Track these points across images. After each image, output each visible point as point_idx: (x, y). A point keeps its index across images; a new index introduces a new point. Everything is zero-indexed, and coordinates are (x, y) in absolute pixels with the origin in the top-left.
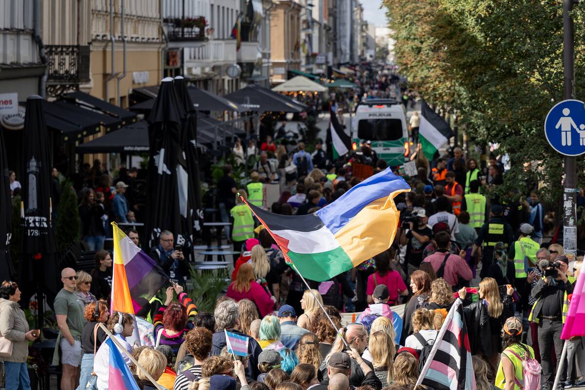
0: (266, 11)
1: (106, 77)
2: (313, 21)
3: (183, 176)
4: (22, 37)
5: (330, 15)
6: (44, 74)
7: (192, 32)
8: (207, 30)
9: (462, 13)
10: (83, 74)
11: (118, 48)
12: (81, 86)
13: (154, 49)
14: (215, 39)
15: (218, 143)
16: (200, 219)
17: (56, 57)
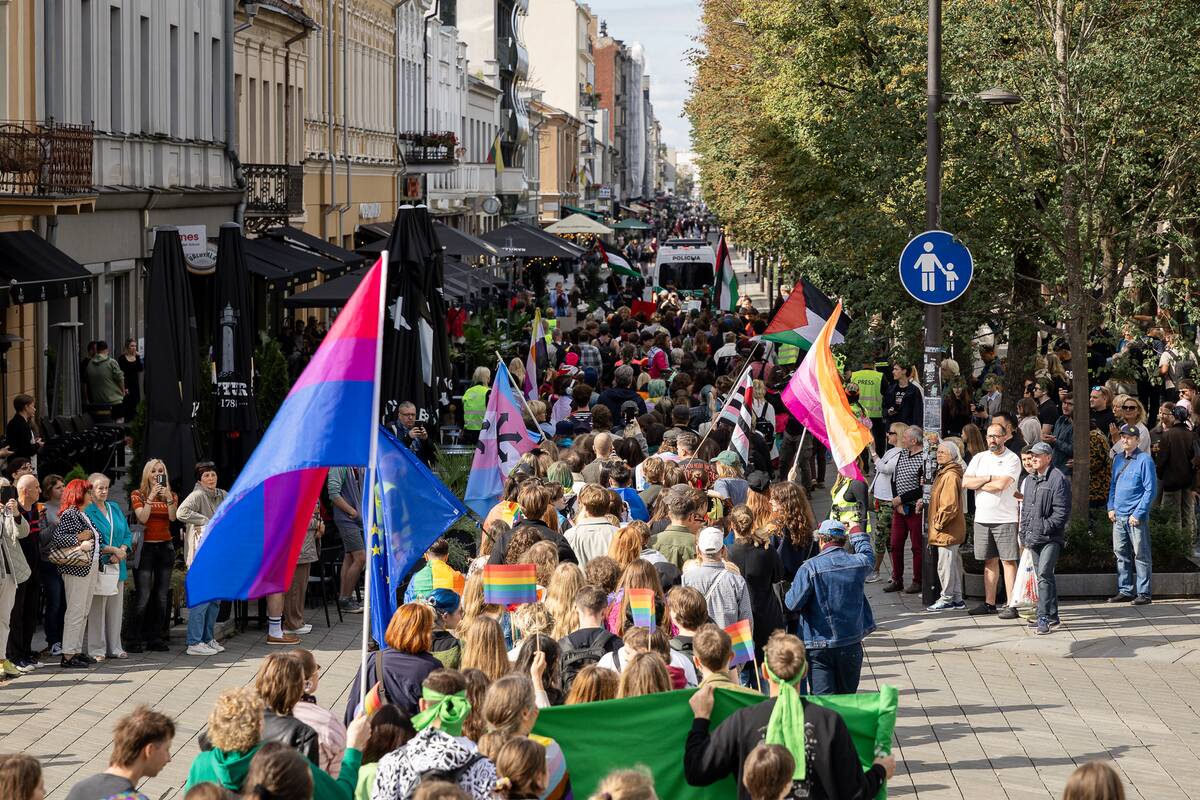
0: (533, 128)
1: (323, 207)
2: (595, 142)
3: (427, 333)
4: (211, 152)
5: (617, 135)
6: (241, 203)
7: (437, 153)
8: (458, 150)
9: (791, 123)
10: (293, 201)
11: (340, 171)
12: (291, 220)
13: (388, 174)
14: (467, 163)
15: (472, 295)
16: (448, 390)
17: (258, 180)
